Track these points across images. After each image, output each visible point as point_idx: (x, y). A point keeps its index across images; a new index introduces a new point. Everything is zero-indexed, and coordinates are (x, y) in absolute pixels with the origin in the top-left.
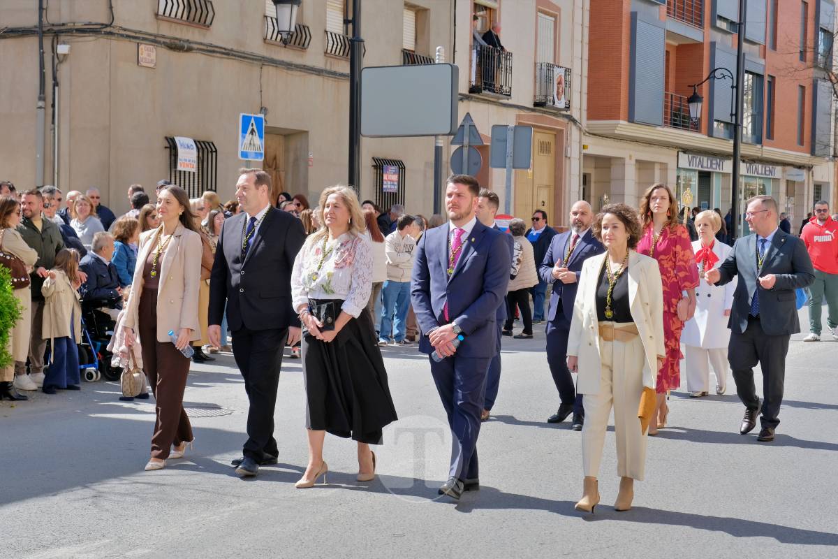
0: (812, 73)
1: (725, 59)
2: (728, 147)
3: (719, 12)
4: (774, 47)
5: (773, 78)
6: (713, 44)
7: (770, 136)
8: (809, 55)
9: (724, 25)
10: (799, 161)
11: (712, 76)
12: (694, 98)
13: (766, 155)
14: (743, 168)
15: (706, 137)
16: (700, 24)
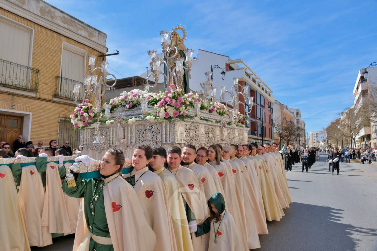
0: (271, 126)
1: (259, 124)
2: (261, 138)
3: (258, 117)
4: (265, 122)
5: (265, 127)
6: (257, 122)
7: (266, 136)
8: (270, 123)
9: (258, 119)
10: (269, 140)
11: (257, 127)
12: (255, 130)
13: (265, 139)
14: (264, 141)
15: (256, 136)
16: (255, 119)
